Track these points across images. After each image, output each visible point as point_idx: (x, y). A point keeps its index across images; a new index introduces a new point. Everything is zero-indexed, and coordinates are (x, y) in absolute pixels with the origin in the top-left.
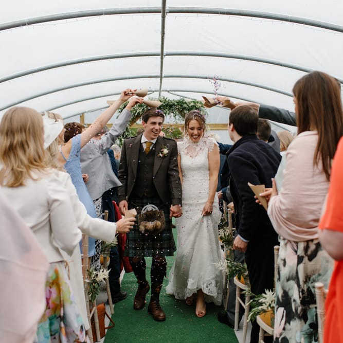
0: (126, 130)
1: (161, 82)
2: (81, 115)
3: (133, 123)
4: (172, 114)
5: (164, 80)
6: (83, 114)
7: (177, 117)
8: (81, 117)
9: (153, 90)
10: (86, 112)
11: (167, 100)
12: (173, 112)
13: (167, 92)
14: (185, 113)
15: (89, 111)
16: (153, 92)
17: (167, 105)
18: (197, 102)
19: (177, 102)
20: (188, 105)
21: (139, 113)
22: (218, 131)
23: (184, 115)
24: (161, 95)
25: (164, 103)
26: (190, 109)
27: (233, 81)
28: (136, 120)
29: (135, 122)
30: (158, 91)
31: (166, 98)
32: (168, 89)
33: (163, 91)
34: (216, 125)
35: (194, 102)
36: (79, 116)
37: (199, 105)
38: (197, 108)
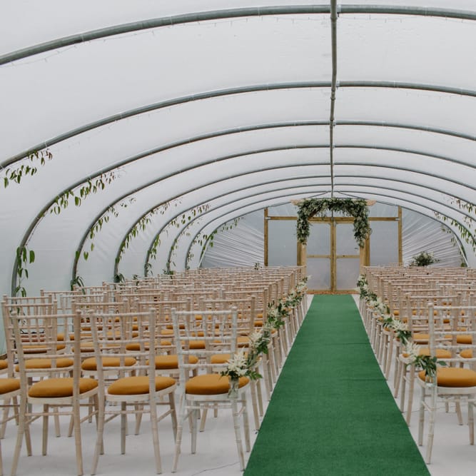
0: (305, 223)
3: (311, 217)
6: (267, 208)
7: (345, 213)
8: (265, 210)
10: (269, 207)
11: (337, 199)
12: (342, 209)
13: (338, 193)
15: (271, 206)
16: (327, 192)
17: (337, 203)
18: (361, 201)
20: (353, 204)
21: (315, 210)
23: (351, 211)
24: (333, 195)
25: (335, 202)
28: (313, 215)
30: (331, 192)
31: (336, 197)
33: (335, 192)
35: (358, 201)
36: (263, 209)
37: (362, 204)
38: (361, 206)
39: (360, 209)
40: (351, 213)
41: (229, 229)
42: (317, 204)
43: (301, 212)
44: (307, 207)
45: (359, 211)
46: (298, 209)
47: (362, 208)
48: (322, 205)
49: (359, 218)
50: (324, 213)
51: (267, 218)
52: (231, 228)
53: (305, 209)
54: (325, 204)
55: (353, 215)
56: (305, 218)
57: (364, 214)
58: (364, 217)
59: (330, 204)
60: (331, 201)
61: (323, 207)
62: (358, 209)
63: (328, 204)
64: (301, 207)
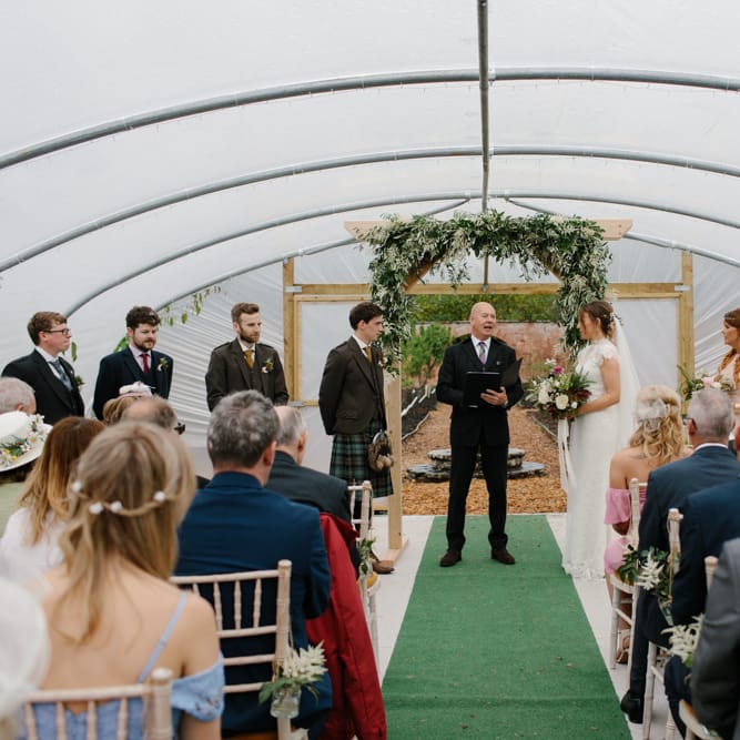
0: (395, 298)
1: (486, 168)
2: (286, 261)
3: (414, 281)
4: (517, 256)
5: (493, 161)
6: (290, 258)
7: (530, 264)
8: (285, 266)
9: (468, 193)
10: (297, 255)
11: (503, 219)
12: (519, 251)
13: (503, 200)
14: (551, 254)
15: (305, 253)
16: (468, 199)
17: (502, 232)
18: (584, 224)
19: (530, 225)
20: (558, 233)
21: (428, 254)
22: (636, 303)
23: (549, 259)
24: (488, 206)
25: (496, 226)
26: (564, 241)
27: (683, 165)
28: (422, 274)
29: (418, 277)
30: (480, 197)
31: (499, 212)
32: (507, 192)
33: (493, 196)
34: (630, 287)
35: (575, 223)
36: (281, 263)
37: (588, 232)
38: (582, 240)
39: (581, 250)
40: (548, 262)
41: (178, 322)
42: (433, 234)
43: (381, 261)
44: (399, 244)
45: (576, 258)
46: (369, 254)
47: (585, 246)
48: (450, 236)
49: (579, 281)
50: (457, 263)
51: (291, 289)
52: (184, 319)
53: (393, 251)
54: (459, 232)
55: (556, 271)
56: (395, 283)
57: (592, 267)
58: (593, 276)
59: (478, 232)
60: (483, 222)
61: (453, 243)
62: (575, 249)
63: (473, 235)
64: (378, 246)
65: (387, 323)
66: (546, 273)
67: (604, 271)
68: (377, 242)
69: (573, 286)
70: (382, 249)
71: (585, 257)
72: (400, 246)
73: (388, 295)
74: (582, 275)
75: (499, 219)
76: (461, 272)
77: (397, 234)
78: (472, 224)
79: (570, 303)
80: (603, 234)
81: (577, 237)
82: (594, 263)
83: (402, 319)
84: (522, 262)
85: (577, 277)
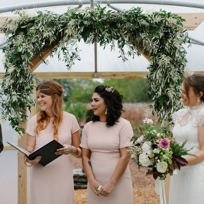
0: (21, 73)
4: (116, 42)
7: (126, 48)
19: (126, 16)
23: (141, 43)
25: (100, 17)
26: (153, 28)
28: (44, 56)
29: (41, 59)
37: (172, 21)
38: (167, 28)
39: (166, 35)
42: (52, 24)
47: (170, 32)
48: (65, 26)
49: (165, 60)
54: (72, 22)
55: (146, 53)
56: (21, 62)
57: (176, 48)
58: (177, 55)
59: (85, 22)
60: (89, 15)
61: (66, 31)
62: (161, 35)
63: (82, 24)
64: (11, 35)
65: (15, 93)
66: (138, 54)
67: (184, 52)
68: (10, 32)
69: (160, 63)
70: (13, 37)
71: (170, 41)
72: (25, 34)
73: (15, 71)
74: (168, 54)
75: (102, 12)
76: (74, 54)
77: (23, 24)
78: (81, 16)
79: (158, 77)
80: (183, 23)
81: (163, 25)
82: (177, 45)
83: (27, 90)
84: (120, 47)
85: (163, 56)
